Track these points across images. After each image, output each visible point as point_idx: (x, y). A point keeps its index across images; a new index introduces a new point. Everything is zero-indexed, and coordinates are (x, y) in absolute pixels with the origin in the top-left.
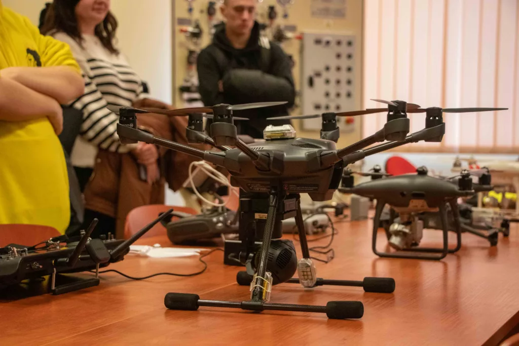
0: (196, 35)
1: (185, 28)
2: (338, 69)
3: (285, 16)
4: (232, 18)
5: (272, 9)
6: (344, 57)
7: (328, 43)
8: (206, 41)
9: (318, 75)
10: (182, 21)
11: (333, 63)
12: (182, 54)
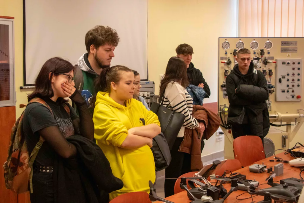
0: (229, 64)
1: (223, 61)
2: (293, 74)
3: (269, 53)
4: (241, 63)
5: (262, 51)
6: (296, 69)
7: (288, 63)
8: (232, 66)
9: (284, 77)
10: (222, 58)
11: (291, 72)
12: (222, 72)
